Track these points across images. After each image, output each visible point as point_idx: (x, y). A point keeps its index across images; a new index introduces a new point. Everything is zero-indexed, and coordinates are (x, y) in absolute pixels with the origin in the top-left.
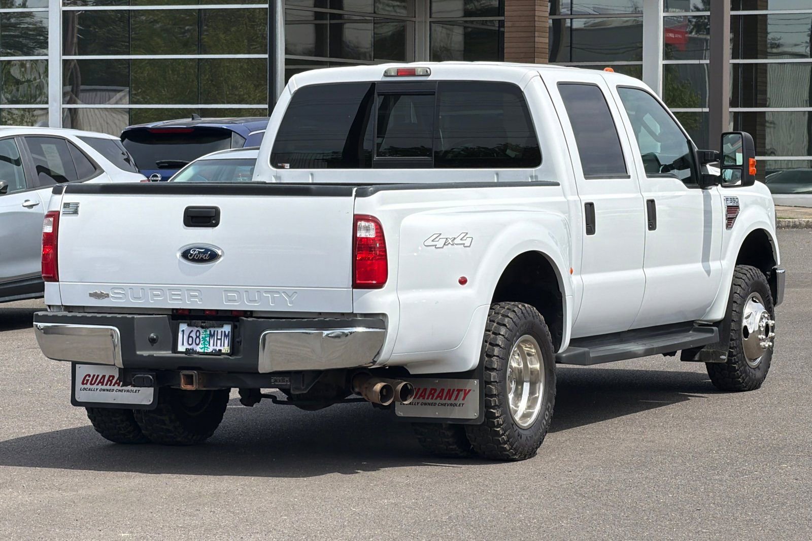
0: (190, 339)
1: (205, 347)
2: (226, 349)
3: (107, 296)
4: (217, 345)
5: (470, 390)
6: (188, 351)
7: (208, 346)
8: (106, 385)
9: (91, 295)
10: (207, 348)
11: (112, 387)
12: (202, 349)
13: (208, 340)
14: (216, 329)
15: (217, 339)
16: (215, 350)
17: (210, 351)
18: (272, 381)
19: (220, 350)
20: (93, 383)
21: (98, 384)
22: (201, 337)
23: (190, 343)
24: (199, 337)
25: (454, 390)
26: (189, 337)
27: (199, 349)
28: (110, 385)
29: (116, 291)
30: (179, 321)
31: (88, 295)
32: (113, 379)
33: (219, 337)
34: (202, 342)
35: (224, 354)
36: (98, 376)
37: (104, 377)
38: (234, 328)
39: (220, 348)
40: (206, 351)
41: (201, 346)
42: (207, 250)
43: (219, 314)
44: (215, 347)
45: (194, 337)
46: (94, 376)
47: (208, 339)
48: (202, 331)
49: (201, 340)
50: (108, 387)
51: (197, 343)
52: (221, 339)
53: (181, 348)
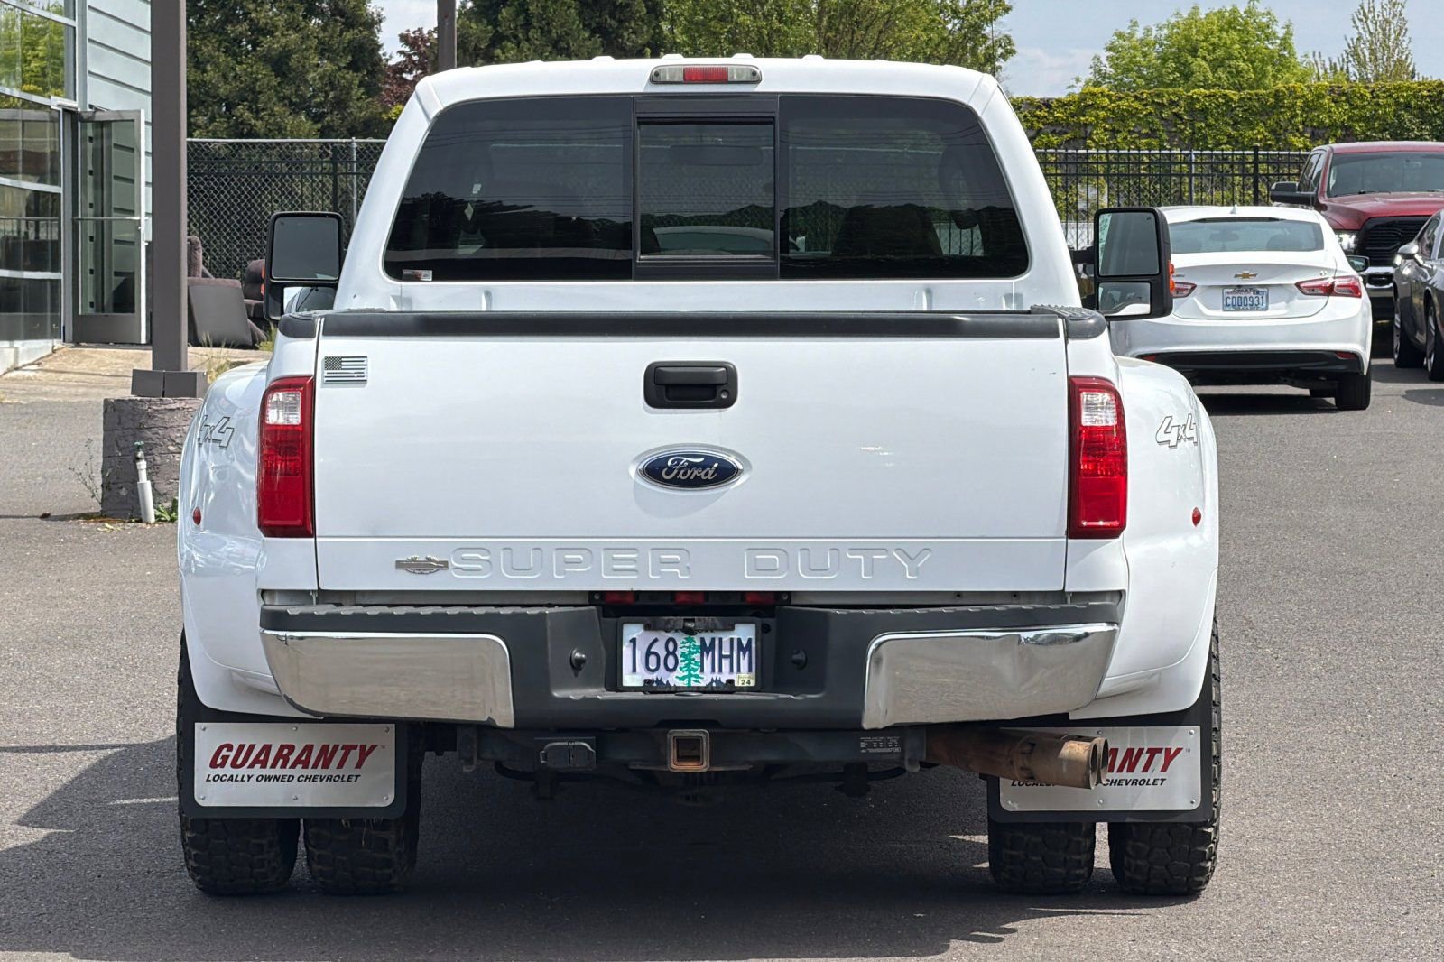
0: (653, 659)
1: (690, 676)
2: (744, 677)
3: (444, 565)
4: (720, 670)
5: (1178, 750)
6: (649, 686)
7: (698, 673)
8: (273, 766)
9: (400, 565)
10: (697, 676)
11: (287, 772)
12: (682, 679)
13: (698, 660)
14: (717, 635)
15: (721, 657)
16: (718, 681)
17: (703, 683)
18: (863, 745)
19: (731, 682)
20: (239, 763)
21: (251, 766)
22: (678, 653)
23: (653, 666)
24: (673, 653)
25: (1141, 751)
26: (649, 653)
27: (674, 680)
28: (283, 766)
29: (465, 555)
30: (622, 618)
31: (394, 564)
32: (290, 753)
33: (726, 652)
34: (681, 665)
35: (741, 690)
36: (252, 747)
37: (267, 748)
38: (763, 631)
39: (731, 677)
40: (693, 684)
41: (679, 673)
42: (709, 460)
43: (711, 602)
44: (716, 675)
45: (662, 654)
46: (242, 747)
47: (697, 657)
48: (680, 638)
49: (680, 659)
50: (278, 771)
51: (671, 665)
52: (731, 657)
53: (629, 679)
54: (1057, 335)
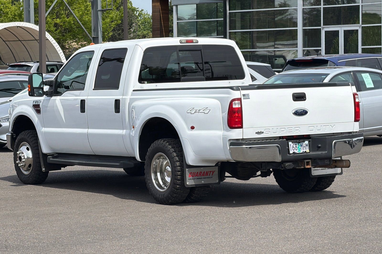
0: (293, 148)
1: (299, 151)
2: (308, 151)
3: (263, 133)
4: (304, 149)
6: (294, 152)
7: (300, 150)
9: (256, 133)
10: (300, 151)
12: (298, 151)
13: (300, 148)
14: (303, 143)
15: (304, 147)
16: (304, 151)
17: (301, 152)
18: (325, 161)
19: (306, 151)
20: (193, 176)
21: (195, 176)
22: (297, 147)
23: (294, 149)
24: (296, 147)
26: (293, 147)
27: (297, 152)
29: (266, 130)
30: (289, 141)
31: (255, 133)
32: (201, 173)
33: (304, 146)
34: (298, 149)
35: (308, 153)
38: (309, 142)
39: (306, 150)
40: (300, 152)
41: (298, 150)
42: (304, 110)
44: (303, 150)
45: (295, 147)
47: (300, 147)
48: (297, 144)
49: (298, 148)
50: (200, 177)
51: (296, 149)
52: (305, 147)
53: (291, 152)
54: (350, 86)
